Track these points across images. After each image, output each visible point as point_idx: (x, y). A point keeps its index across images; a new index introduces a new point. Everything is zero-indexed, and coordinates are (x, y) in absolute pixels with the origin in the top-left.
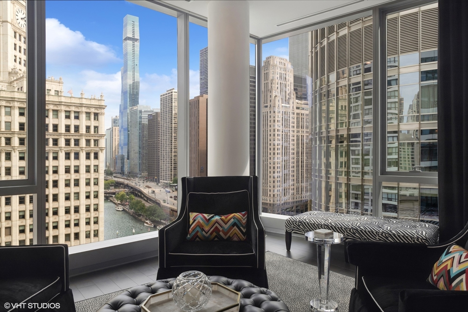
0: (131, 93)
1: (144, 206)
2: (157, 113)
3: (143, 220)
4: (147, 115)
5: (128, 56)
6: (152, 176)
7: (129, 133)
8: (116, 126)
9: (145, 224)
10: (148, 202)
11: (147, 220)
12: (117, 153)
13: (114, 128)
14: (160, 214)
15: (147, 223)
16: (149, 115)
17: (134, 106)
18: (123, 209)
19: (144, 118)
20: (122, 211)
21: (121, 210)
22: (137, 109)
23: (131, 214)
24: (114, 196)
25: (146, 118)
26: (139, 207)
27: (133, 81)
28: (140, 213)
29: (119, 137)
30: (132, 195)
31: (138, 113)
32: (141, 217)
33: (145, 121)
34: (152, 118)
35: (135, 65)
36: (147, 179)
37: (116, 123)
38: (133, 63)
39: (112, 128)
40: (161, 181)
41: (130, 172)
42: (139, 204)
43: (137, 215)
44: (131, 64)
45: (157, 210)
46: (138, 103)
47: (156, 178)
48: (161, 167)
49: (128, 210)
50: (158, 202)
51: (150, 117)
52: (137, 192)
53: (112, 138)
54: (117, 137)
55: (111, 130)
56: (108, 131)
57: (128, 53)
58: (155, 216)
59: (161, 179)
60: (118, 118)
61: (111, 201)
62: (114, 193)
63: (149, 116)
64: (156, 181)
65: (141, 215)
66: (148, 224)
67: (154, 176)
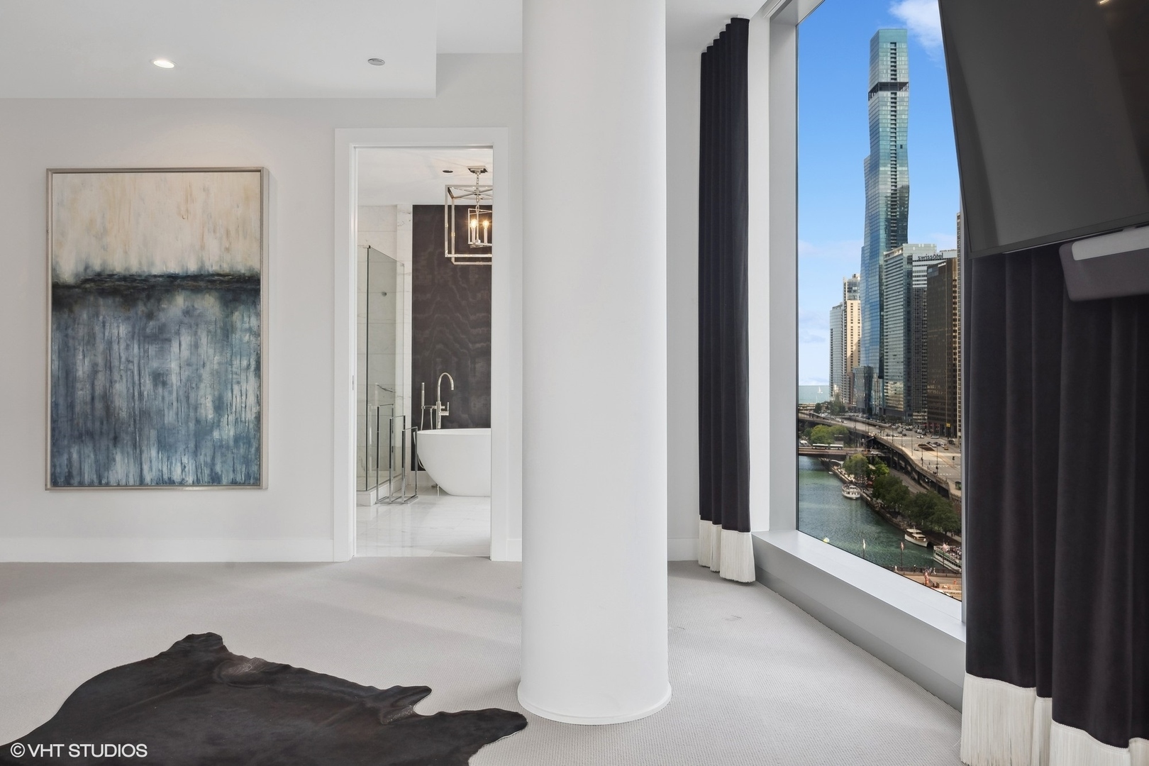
0: (889, 217)
1: (906, 491)
2: (950, 261)
3: (903, 524)
4: (925, 268)
5: (881, 130)
6: (938, 419)
7: (882, 313)
8: (854, 299)
9: (907, 537)
10: (920, 484)
11: (911, 528)
12: (855, 363)
13: (849, 303)
14: (943, 516)
15: (910, 535)
16: (929, 267)
17: (896, 247)
18: (859, 496)
19: (918, 276)
20: (857, 499)
21: (854, 496)
22: (902, 254)
23: (877, 509)
24: (842, 463)
25: (924, 276)
26: (893, 494)
27: (893, 188)
28: (897, 510)
29: (860, 325)
30: (883, 465)
31: (905, 262)
32: (899, 518)
33: (920, 283)
34: (936, 274)
35: (898, 147)
36: (926, 427)
37: (855, 291)
38: (893, 143)
39: (846, 303)
41: (885, 410)
42: (895, 487)
43: (889, 513)
44: (888, 147)
45: (936, 505)
46: (906, 241)
47: (948, 425)
48: (960, 398)
49: (869, 499)
50: (944, 486)
51: (933, 272)
52: (896, 459)
53: (846, 326)
54: (856, 325)
55: (843, 308)
56: (835, 310)
57: (880, 121)
58: (930, 518)
60: (859, 279)
61: (836, 476)
62: (843, 458)
63: (930, 270)
64: (948, 435)
65: (899, 513)
66: (913, 537)
67: (944, 420)
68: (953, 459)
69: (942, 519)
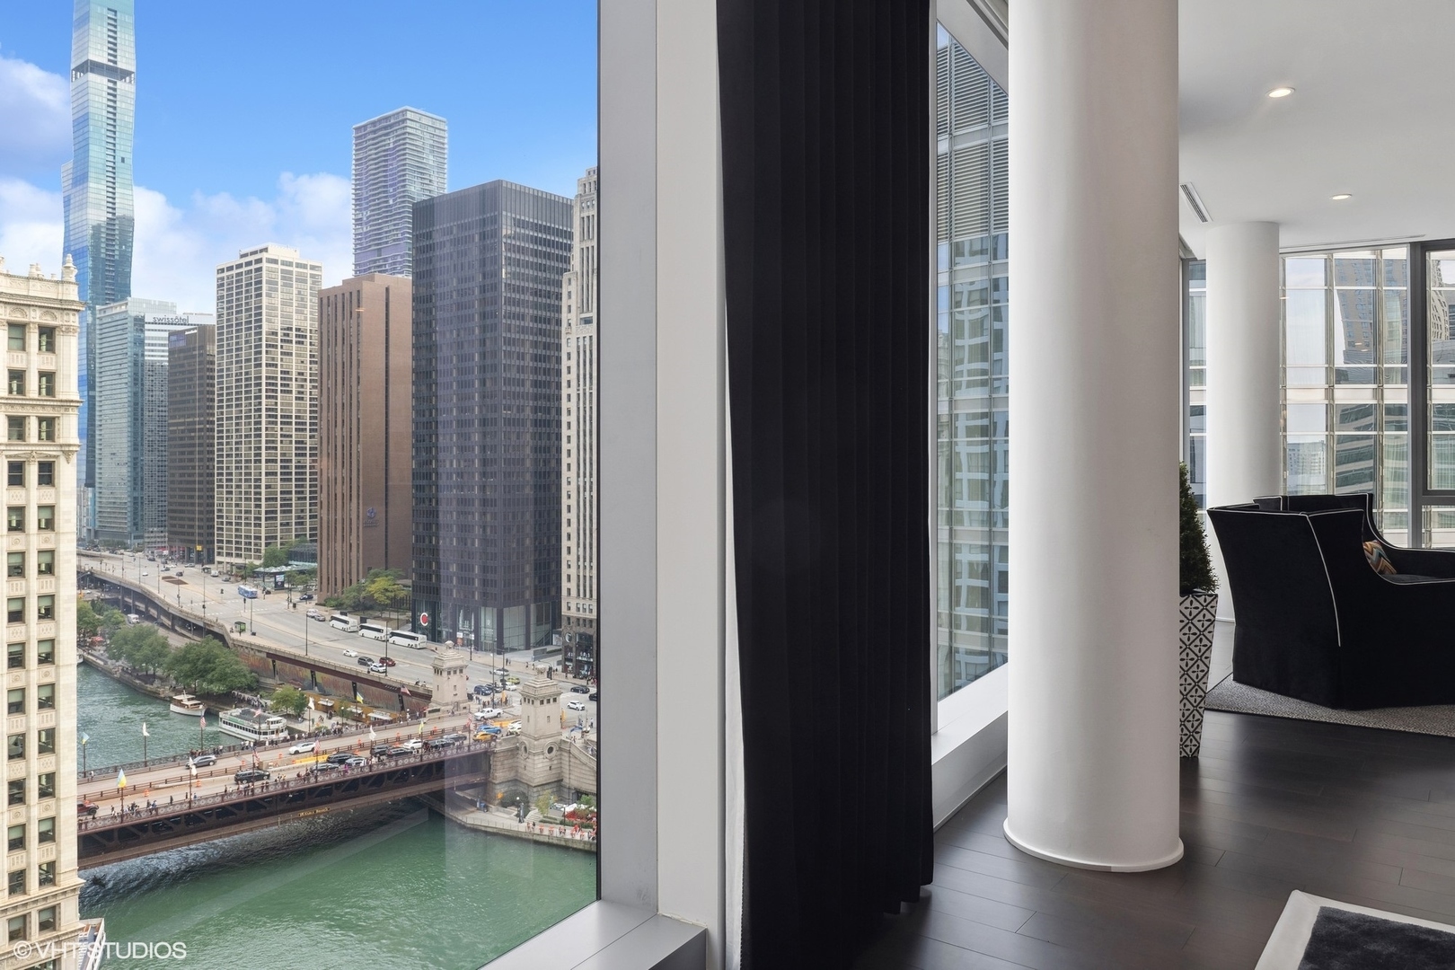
0: (103, 256)
1: (165, 645)
2: (203, 329)
3: (165, 691)
4: (166, 334)
5: (91, 128)
7: (91, 393)
9: (173, 708)
10: (175, 631)
11: (180, 692)
14: (228, 670)
15: (179, 703)
16: (172, 334)
17: (114, 300)
19: (152, 345)
22: (127, 311)
23: (117, 675)
25: (162, 345)
26: (146, 651)
27: (110, 216)
28: (151, 672)
30: (116, 611)
31: (130, 325)
32: (157, 683)
33: (157, 355)
34: (182, 344)
35: (118, 159)
36: (165, 552)
38: (111, 152)
40: (217, 559)
42: (148, 641)
43: (138, 677)
44: (103, 156)
45: (217, 657)
46: (129, 294)
47: (199, 548)
48: (220, 511)
49: (102, 663)
50: (217, 630)
51: (178, 340)
52: (131, 601)
57: (91, 116)
58: (209, 676)
59: (219, 554)
63: (173, 338)
64: (199, 561)
65: (154, 676)
66: (183, 706)
67: (193, 542)
68: (222, 593)
69: (226, 674)
